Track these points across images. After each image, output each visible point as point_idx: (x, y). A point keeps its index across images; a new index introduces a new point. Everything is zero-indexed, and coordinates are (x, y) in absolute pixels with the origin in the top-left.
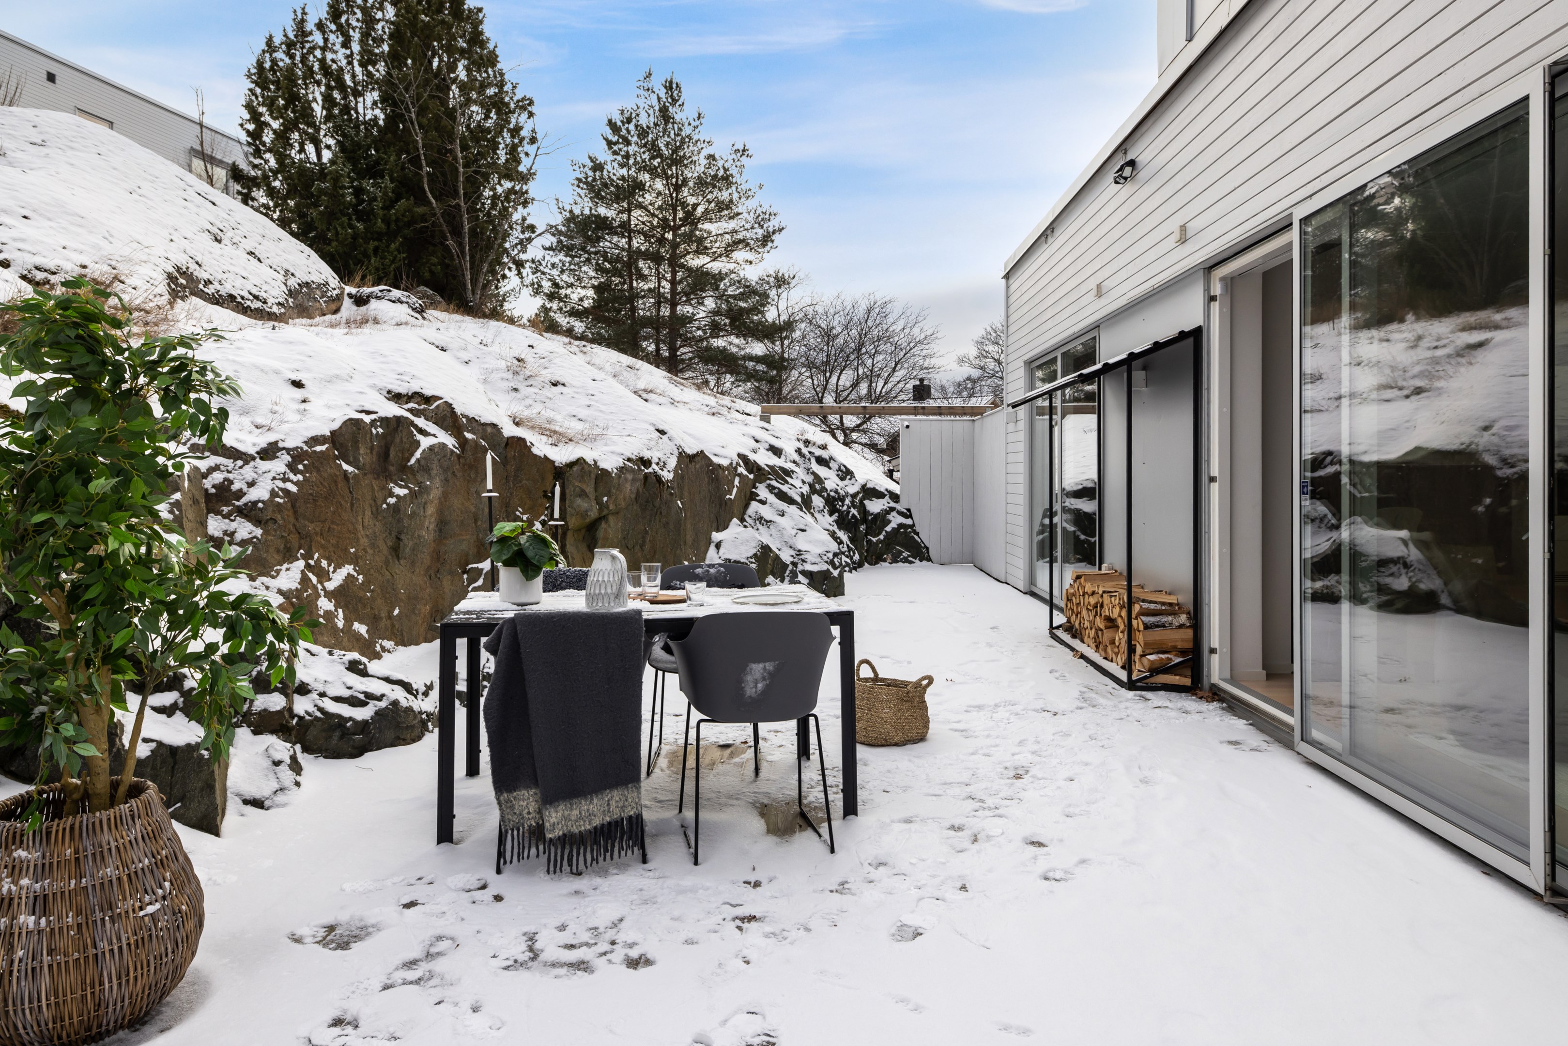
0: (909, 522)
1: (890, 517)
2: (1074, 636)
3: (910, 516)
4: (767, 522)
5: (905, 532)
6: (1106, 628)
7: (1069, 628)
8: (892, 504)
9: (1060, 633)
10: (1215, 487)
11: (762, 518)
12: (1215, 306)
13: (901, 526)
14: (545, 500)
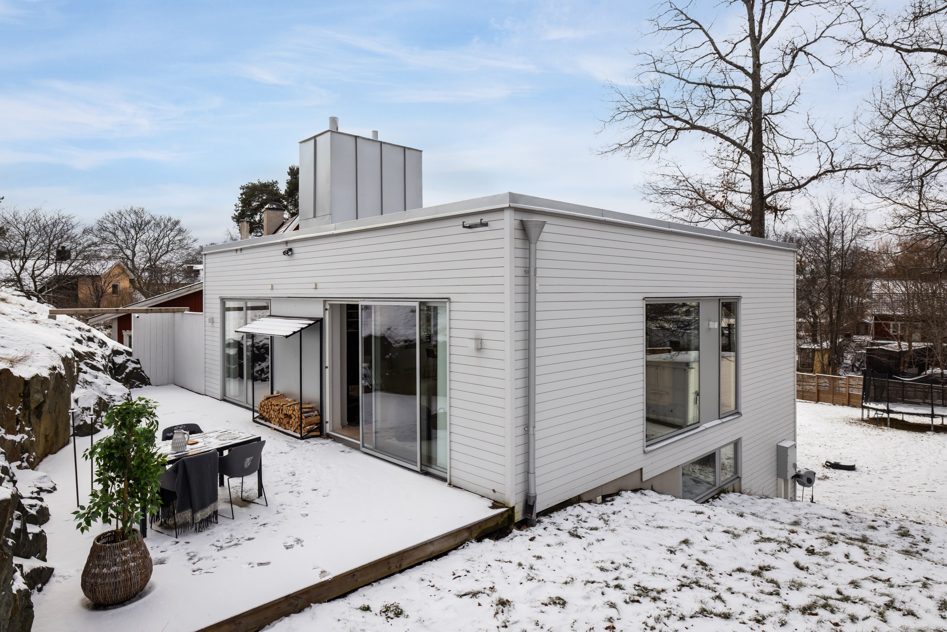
0: (138, 366)
1: (128, 364)
2: (266, 421)
3: (139, 363)
4: (90, 383)
5: (137, 372)
6: (285, 418)
7: (263, 418)
8: (128, 358)
9: (258, 420)
10: (327, 370)
11: (87, 381)
12: (327, 312)
13: (134, 368)
14: (20, 398)
